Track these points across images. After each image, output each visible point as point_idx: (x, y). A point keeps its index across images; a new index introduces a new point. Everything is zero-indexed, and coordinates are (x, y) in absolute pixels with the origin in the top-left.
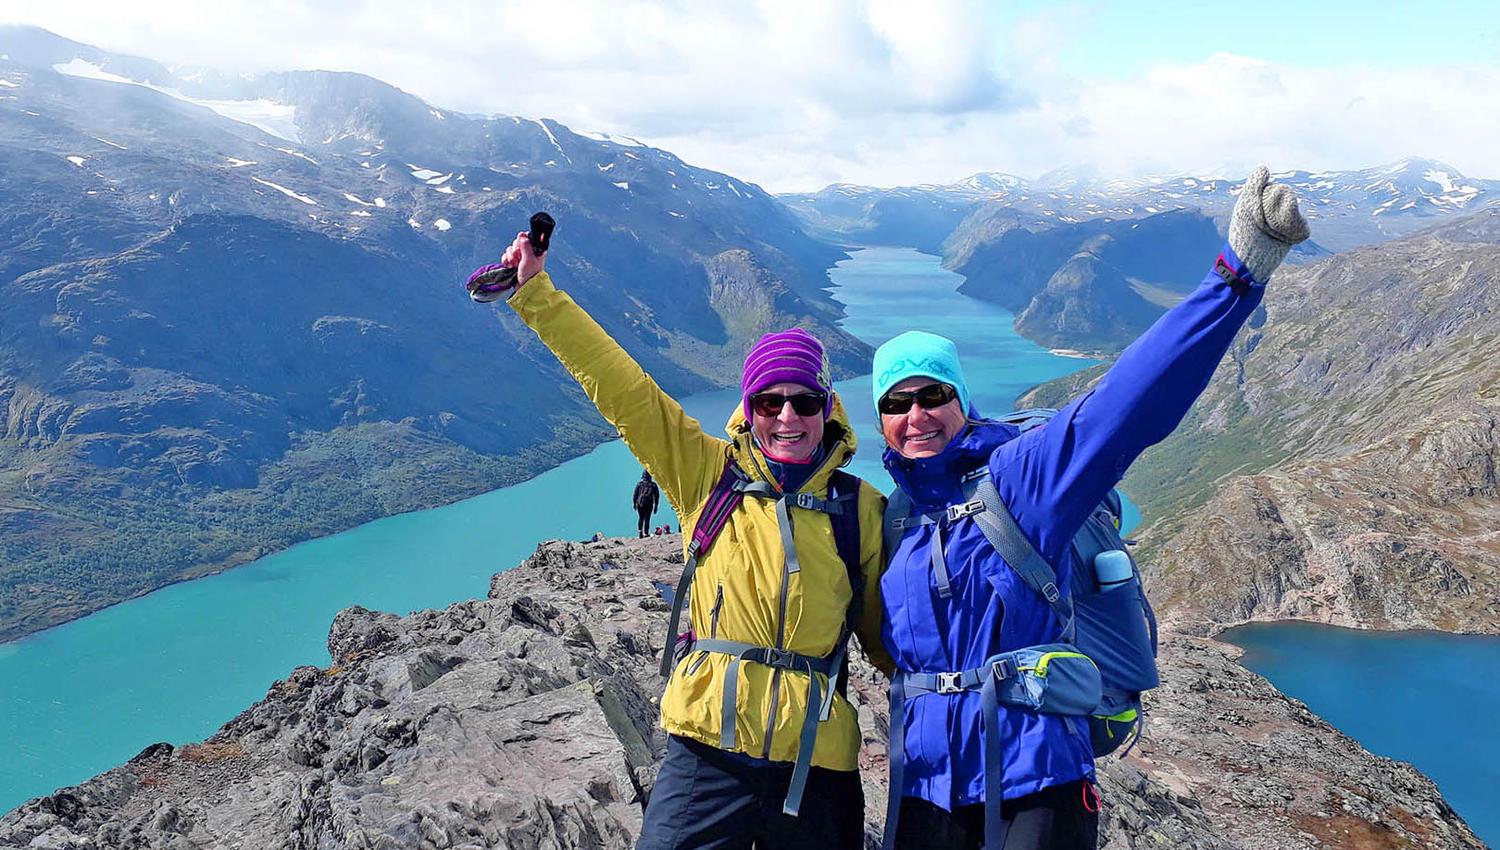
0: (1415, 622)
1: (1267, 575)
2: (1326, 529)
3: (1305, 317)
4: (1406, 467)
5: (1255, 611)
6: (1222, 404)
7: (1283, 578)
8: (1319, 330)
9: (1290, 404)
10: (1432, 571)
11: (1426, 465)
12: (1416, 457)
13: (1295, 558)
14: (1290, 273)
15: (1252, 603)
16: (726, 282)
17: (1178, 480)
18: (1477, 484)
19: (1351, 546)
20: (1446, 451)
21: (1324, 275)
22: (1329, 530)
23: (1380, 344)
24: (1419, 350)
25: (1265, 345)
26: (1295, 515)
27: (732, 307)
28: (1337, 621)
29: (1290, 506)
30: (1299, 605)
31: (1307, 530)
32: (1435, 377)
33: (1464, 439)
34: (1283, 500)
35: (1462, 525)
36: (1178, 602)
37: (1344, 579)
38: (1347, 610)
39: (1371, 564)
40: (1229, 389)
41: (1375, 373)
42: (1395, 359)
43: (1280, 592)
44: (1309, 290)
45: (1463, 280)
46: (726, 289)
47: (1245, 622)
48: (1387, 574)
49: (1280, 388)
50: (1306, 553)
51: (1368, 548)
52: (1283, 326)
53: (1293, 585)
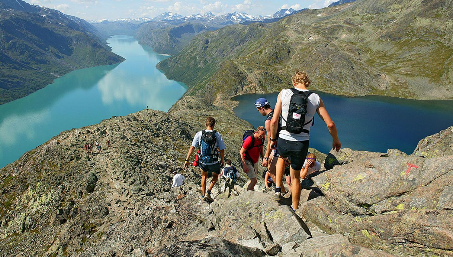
0: (274, 91)
1: (239, 83)
2: (250, 70)
3: (217, 41)
4: (260, 58)
5: (237, 92)
6: (202, 61)
7: (243, 83)
8: (220, 43)
9: (216, 60)
10: (275, 78)
11: (264, 57)
12: (261, 55)
13: (244, 78)
14: (212, 32)
15: (236, 91)
16: (78, 41)
17: (195, 79)
18: (275, 60)
19: (256, 74)
20: (267, 53)
21: (219, 32)
22: (251, 71)
23: (233, 45)
24: (241, 45)
25: (209, 48)
26: (242, 68)
27: (81, 47)
28: (257, 92)
29: (240, 66)
30: (247, 90)
31: (246, 71)
32: (251, 46)
33: (271, 50)
34: (238, 65)
35: (275, 70)
36: (219, 92)
37: (257, 82)
38: (259, 89)
39: (262, 78)
40: (203, 58)
41: (233, 51)
42: (237, 48)
43: (242, 87)
44: (217, 36)
45: (248, 30)
46: (79, 42)
47: (236, 95)
48: (266, 79)
49: (213, 57)
50: (247, 77)
51: (260, 74)
52: (213, 43)
53: (245, 85)
